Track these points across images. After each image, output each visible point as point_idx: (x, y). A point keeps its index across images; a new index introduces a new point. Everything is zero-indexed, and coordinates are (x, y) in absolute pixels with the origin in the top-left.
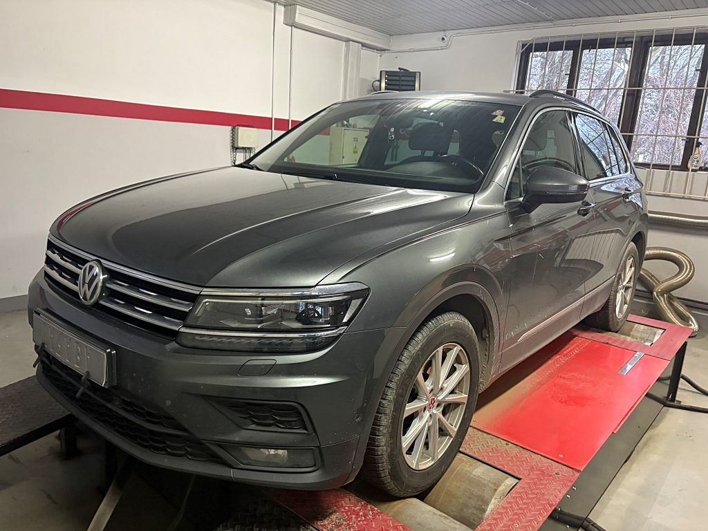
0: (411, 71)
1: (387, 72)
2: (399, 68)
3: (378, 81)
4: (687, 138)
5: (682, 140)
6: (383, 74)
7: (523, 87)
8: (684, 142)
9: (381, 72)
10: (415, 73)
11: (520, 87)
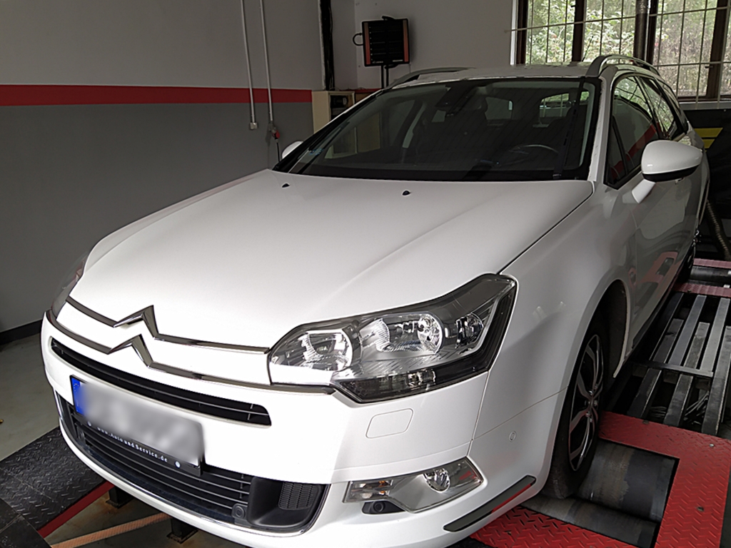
0: (395, 18)
1: (370, 23)
2: (383, 17)
3: (360, 34)
4: (711, 65)
5: (706, 67)
6: (366, 25)
7: (525, 25)
8: (708, 70)
9: (363, 23)
10: (401, 20)
11: (522, 25)
